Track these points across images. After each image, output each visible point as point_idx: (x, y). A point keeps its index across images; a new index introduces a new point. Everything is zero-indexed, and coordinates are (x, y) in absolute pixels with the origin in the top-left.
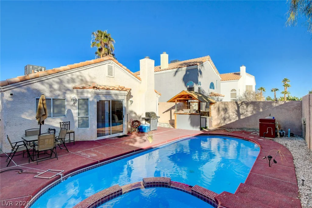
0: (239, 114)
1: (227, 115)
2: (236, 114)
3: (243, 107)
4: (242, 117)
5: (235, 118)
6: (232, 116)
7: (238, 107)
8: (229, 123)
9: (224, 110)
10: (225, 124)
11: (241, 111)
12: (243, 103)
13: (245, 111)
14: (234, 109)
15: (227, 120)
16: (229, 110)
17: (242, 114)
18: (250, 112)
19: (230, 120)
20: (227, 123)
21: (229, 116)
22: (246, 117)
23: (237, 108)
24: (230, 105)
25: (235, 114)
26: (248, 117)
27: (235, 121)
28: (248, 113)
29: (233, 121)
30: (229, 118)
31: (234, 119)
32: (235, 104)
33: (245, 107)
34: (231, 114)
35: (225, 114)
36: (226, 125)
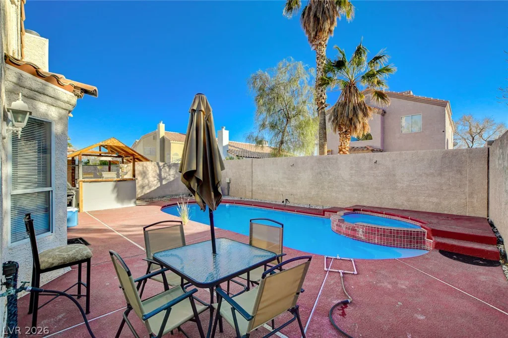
0: (161, 179)
1: (146, 181)
2: (158, 179)
3: (165, 169)
4: (164, 182)
5: (155, 184)
6: (153, 182)
7: (160, 170)
8: (148, 191)
9: (142, 174)
10: (143, 194)
11: (163, 175)
12: (165, 165)
13: (168, 174)
14: (155, 172)
15: (146, 188)
16: (148, 174)
17: (165, 178)
18: (172, 176)
19: (150, 188)
20: (146, 193)
21: (149, 182)
22: (169, 182)
23: (158, 172)
24: (150, 167)
25: (156, 179)
26: (171, 182)
27: (156, 188)
28: (170, 177)
29: (153, 188)
30: (148, 185)
31: (155, 186)
32: (157, 166)
33: (167, 170)
34: (151, 179)
35: (143, 179)
36: (145, 194)
